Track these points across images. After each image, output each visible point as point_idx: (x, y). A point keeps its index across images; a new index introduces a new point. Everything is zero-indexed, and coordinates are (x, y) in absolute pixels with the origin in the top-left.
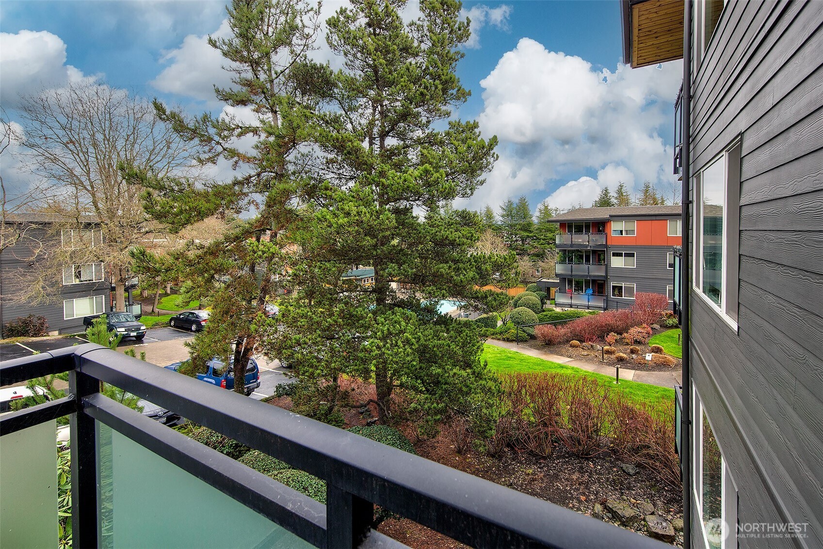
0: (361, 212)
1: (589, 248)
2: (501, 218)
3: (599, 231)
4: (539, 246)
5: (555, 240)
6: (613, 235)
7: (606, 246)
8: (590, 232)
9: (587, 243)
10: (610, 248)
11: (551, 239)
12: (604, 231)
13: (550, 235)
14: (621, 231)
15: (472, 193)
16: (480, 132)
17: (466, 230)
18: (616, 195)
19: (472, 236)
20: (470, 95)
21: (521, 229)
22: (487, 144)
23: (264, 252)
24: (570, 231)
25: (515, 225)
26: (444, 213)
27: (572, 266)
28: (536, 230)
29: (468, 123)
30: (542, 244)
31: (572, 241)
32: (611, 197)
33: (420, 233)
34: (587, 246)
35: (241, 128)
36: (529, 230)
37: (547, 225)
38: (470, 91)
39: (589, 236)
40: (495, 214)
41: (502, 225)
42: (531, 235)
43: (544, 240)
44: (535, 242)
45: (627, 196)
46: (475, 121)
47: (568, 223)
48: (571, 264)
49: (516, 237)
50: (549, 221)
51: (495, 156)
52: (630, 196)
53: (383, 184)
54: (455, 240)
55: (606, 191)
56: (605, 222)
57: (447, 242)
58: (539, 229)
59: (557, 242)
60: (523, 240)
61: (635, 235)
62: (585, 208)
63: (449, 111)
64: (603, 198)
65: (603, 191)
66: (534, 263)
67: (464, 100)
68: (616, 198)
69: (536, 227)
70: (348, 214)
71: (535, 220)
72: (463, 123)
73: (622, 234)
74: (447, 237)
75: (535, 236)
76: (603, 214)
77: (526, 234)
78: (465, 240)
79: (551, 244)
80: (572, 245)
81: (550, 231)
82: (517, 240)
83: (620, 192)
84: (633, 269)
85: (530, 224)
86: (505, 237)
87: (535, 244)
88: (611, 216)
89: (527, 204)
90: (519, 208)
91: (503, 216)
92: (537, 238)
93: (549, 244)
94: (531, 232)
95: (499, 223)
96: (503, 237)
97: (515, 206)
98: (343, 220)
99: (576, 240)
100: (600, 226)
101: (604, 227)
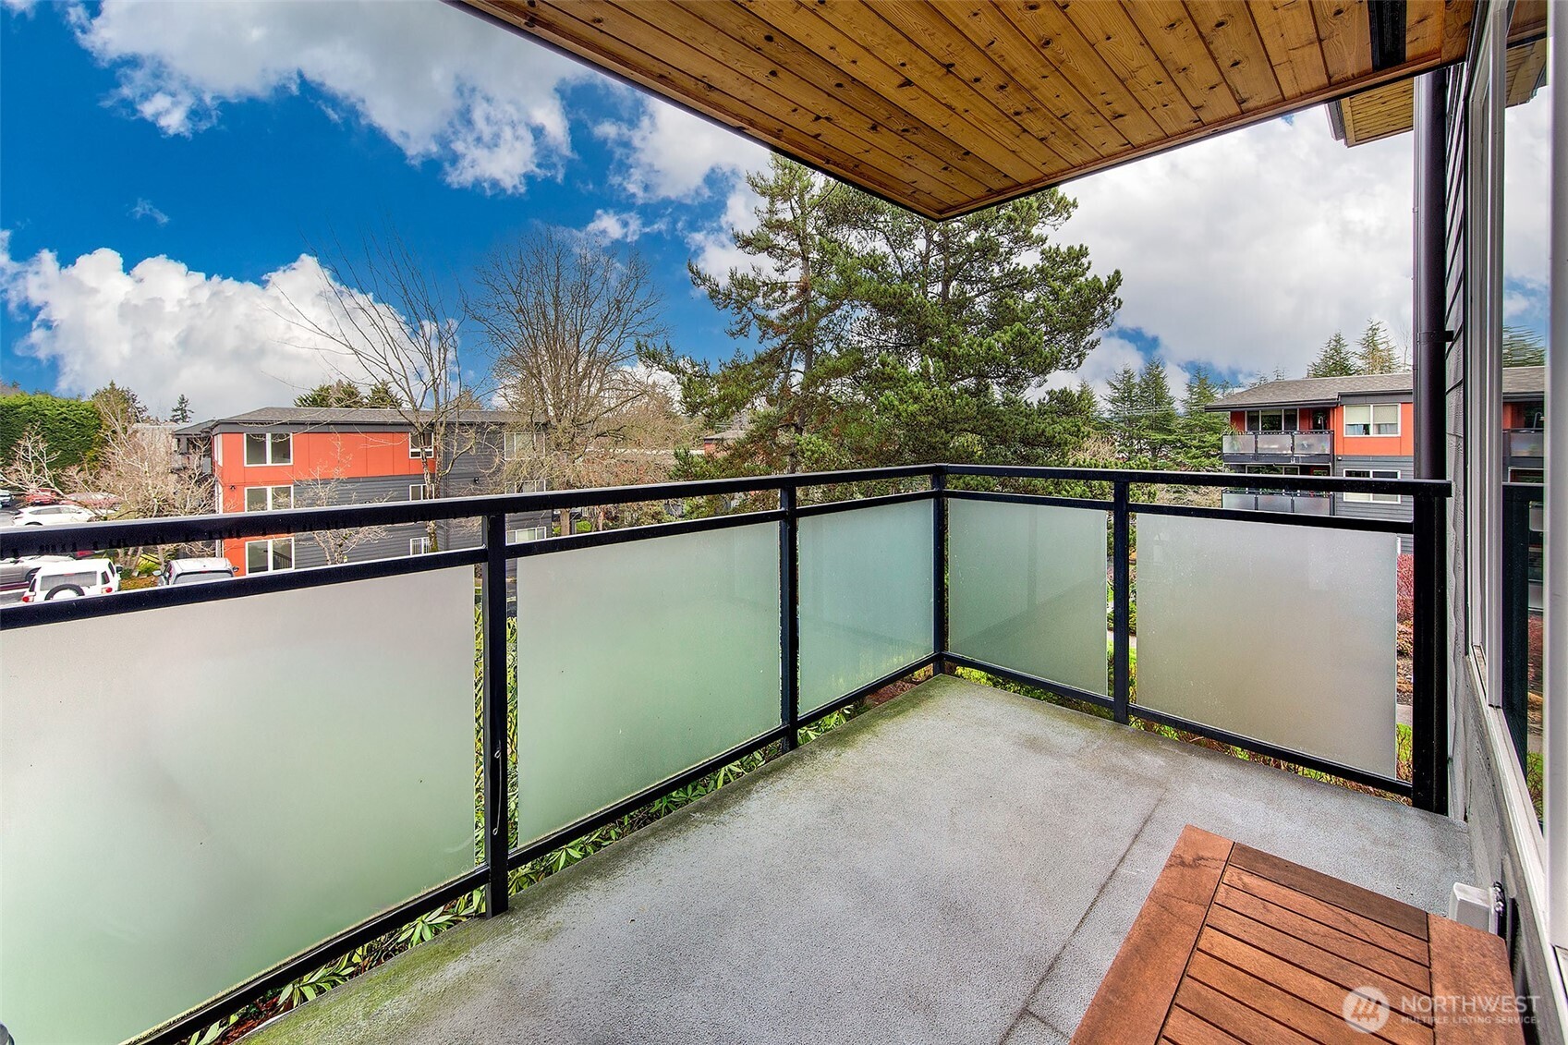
0: (937, 395)
1: (1293, 462)
2: (1110, 406)
3: (1316, 426)
4: (1187, 461)
5: (1220, 449)
6: (1348, 434)
7: (1332, 457)
8: (1295, 429)
9: (1290, 452)
10: (1341, 463)
11: (1213, 446)
12: (1326, 426)
13: (1211, 438)
14: (1366, 428)
15: (1080, 363)
16: (1089, 263)
17: (1066, 422)
18: (1361, 350)
19: (1079, 430)
20: (1077, 206)
21: (1150, 427)
22: (1105, 285)
23: (813, 452)
24: (1253, 427)
25: (1139, 419)
26: (1001, 398)
27: (1256, 499)
28: (1182, 428)
29: (1070, 248)
30: (1194, 457)
31: (1256, 447)
32: (1349, 355)
33: (1005, 425)
34: (1289, 459)
35: (767, 285)
36: (1166, 429)
37: (1206, 417)
38: (1075, 201)
39: (1293, 437)
40: (1097, 398)
41: (1112, 419)
42: (1170, 438)
43: (1197, 448)
44: (1178, 453)
45: (1389, 350)
46: (1081, 246)
47: (1248, 412)
48: (1254, 493)
49: (1139, 442)
50: (1208, 409)
51: (1117, 302)
52: (1395, 351)
53: (955, 355)
54: (1055, 437)
55: (1338, 341)
56: (1329, 408)
57: (1043, 439)
58: (1188, 425)
59: (1226, 449)
60: (1155, 449)
61: (1399, 435)
62: (1289, 379)
63: (1045, 236)
64: (1331, 358)
65: (1330, 342)
66: (1177, 495)
67: (1066, 215)
68: (1363, 357)
69: (1182, 421)
70: (916, 399)
71: (1179, 408)
72: (1063, 249)
73: (1368, 433)
74: (1044, 431)
75: (1179, 440)
76: (1328, 390)
77: (1160, 436)
78: (1069, 437)
79: (1213, 456)
80: (1256, 456)
81: (1211, 429)
82: (1141, 450)
83: (1371, 343)
84: (1394, 507)
85: (1168, 417)
86: (1117, 444)
87: (1181, 458)
88: (1342, 395)
89: (1162, 375)
90: (1147, 383)
91: (1113, 401)
92: (1184, 445)
93: (1208, 456)
94: (1170, 432)
95: (1106, 415)
96: (1113, 443)
97: (1137, 380)
98: (914, 408)
99: (1266, 446)
100: (1318, 416)
101: (1327, 419)
